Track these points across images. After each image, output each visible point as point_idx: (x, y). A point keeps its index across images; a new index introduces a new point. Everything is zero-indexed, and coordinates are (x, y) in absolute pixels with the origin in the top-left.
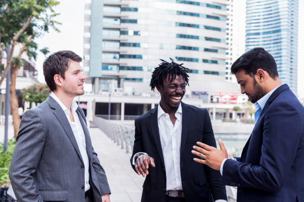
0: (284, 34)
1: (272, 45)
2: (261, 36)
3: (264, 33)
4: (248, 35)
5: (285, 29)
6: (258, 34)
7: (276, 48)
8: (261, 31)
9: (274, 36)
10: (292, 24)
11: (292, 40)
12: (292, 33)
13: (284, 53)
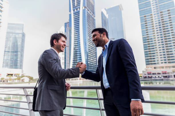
0: (19, 53)
1: (14, 56)
2: (10, 53)
3: (11, 52)
4: (5, 52)
5: (19, 52)
6: (9, 52)
7: (16, 58)
8: (10, 51)
9: (15, 53)
10: (22, 50)
11: (22, 56)
12: (22, 53)
13: (19, 59)
